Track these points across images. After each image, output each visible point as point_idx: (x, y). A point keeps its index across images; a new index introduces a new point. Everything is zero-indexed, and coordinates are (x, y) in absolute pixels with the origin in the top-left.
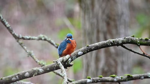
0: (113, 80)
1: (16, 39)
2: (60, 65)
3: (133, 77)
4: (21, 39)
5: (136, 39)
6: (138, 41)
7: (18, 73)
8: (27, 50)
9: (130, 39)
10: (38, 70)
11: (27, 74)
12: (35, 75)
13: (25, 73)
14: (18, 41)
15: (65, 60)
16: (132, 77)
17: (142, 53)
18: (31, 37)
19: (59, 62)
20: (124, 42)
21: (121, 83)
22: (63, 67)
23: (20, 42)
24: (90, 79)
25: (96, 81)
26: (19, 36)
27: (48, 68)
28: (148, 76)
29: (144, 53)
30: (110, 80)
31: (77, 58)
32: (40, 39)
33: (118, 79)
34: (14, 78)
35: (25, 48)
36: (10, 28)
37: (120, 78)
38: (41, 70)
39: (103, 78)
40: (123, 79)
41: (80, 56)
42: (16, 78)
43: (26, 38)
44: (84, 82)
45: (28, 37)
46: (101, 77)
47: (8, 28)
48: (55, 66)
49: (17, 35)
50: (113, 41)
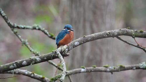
0: (106, 70)
1: (11, 28)
2: (59, 55)
3: (126, 68)
4: (16, 28)
5: (131, 31)
6: (133, 33)
7: (16, 61)
8: (22, 39)
9: (125, 31)
10: (35, 59)
11: (25, 63)
12: (33, 64)
13: (22, 62)
14: (13, 30)
15: (63, 50)
16: (124, 67)
17: (136, 45)
18: (26, 27)
19: (58, 53)
20: (120, 34)
21: (113, 73)
22: (62, 58)
23: (15, 31)
24: (84, 68)
25: (89, 71)
26: (14, 25)
27: (45, 57)
28: (140, 66)
29: (138, 45)
30: (103, 70)
31: (73, 48)
32: (34, 28)
33: (111, 69)
34: (12, 66)
35: (20, 37)
36: (6, 17)
37: (113, 69)
38: (38, 59)
39: (96, 68)
40: (115, 69)
41: (76, 46)
42: (14, 66)
43: (21, 27)
44: (78, 72)
45: (23, 27)
46: (95, 67)
47: (3, 17)
48: (52, 55)
49: (12, 24)
50: (109, 33)
